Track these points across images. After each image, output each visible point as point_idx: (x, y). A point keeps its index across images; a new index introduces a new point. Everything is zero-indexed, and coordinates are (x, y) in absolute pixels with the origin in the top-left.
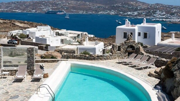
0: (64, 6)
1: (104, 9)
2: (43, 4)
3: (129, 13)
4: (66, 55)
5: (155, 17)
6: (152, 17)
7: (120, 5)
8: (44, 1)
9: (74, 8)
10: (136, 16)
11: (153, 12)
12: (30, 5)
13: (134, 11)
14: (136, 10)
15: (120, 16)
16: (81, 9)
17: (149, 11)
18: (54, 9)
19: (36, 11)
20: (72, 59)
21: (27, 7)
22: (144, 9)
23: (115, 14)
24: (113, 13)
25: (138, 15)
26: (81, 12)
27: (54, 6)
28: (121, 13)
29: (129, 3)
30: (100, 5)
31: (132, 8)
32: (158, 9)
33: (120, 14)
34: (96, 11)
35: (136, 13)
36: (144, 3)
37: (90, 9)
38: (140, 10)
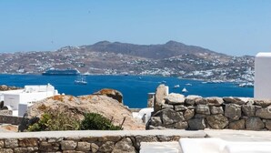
0: (77, 60)
1: (151, 67)
2: (39, 59)
3: (197, 73)
4: (186, 103)
5: (244, 79)
6: (239, 80)
7: (179, 58)
8: (41, 53)
9: (95, 64)
10: (209, 77)
11: (240, 70)
12: (14, 61)
13: (206, 70)
14: (209, 67)
15: (180, 78)
16: (108, 67)
17: (234, 70)
18: (59, 67)
19: (25, 72)
20: (228, 127)
21: (9, 63)
22: (225, 66)
23: (171, 75)
24: (168, 73)
25: (214, 76)
26: (108, 72)
27: (58, 62)
28: (183, 72)
29: (196, 54)
30: (143, 59)
31: (202, 65)
32: (249, 66)
33: (180, 75)
34: (136, 69)
35: (209, 73)
36: (222, 55)
37: (126, 66)
38: (216, 67)
